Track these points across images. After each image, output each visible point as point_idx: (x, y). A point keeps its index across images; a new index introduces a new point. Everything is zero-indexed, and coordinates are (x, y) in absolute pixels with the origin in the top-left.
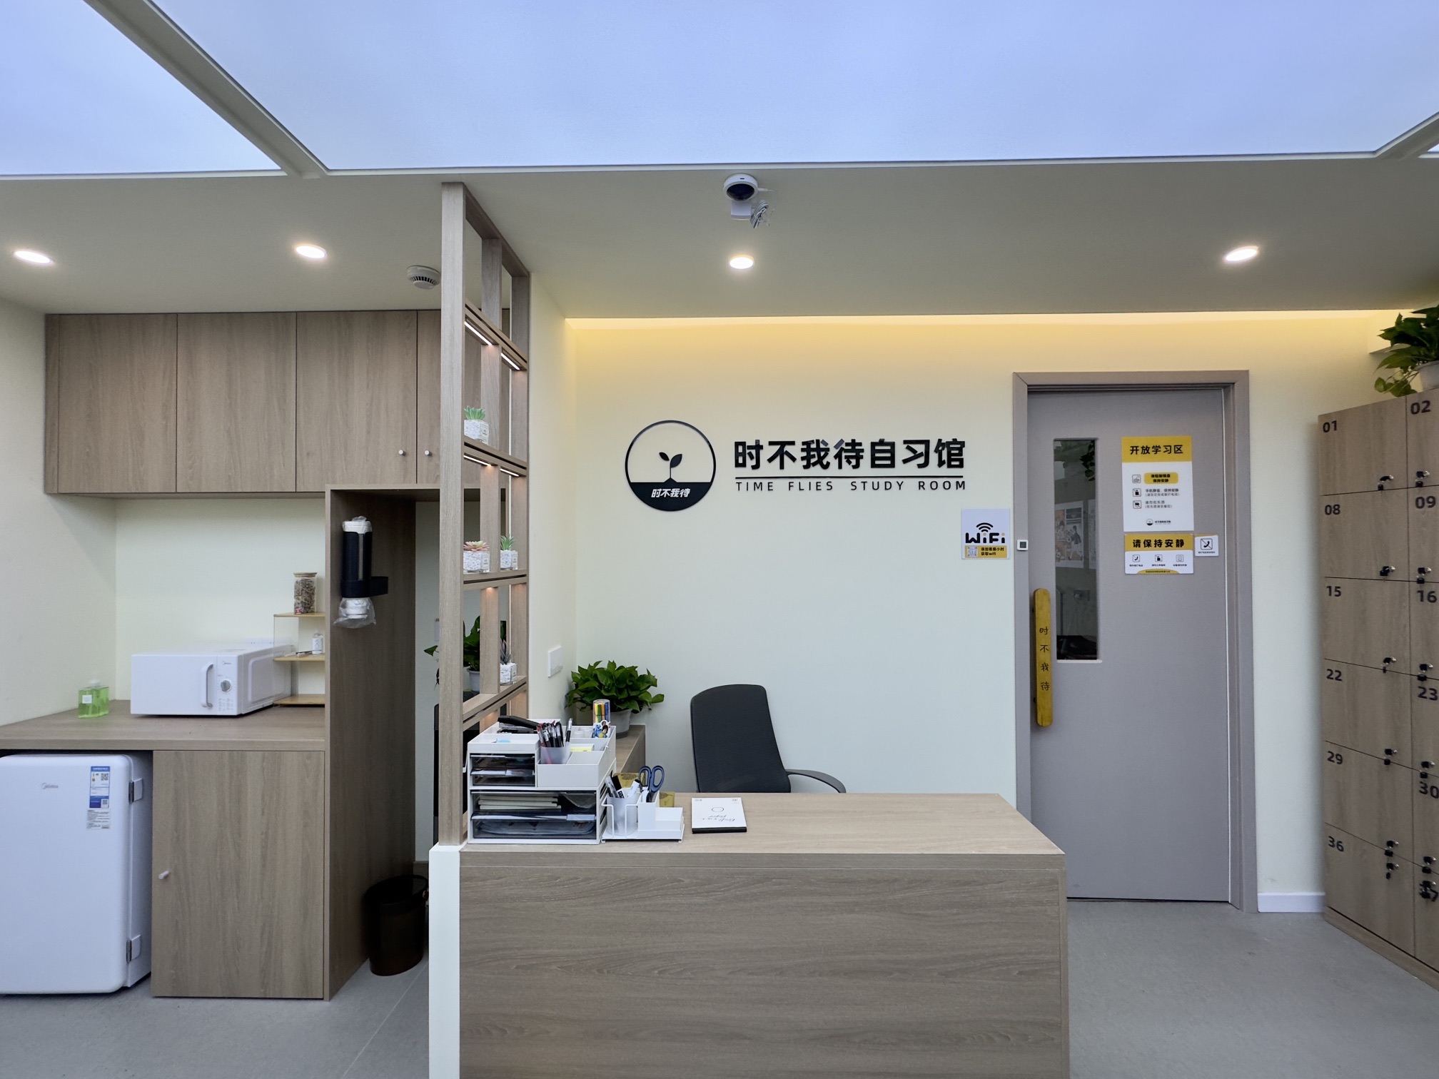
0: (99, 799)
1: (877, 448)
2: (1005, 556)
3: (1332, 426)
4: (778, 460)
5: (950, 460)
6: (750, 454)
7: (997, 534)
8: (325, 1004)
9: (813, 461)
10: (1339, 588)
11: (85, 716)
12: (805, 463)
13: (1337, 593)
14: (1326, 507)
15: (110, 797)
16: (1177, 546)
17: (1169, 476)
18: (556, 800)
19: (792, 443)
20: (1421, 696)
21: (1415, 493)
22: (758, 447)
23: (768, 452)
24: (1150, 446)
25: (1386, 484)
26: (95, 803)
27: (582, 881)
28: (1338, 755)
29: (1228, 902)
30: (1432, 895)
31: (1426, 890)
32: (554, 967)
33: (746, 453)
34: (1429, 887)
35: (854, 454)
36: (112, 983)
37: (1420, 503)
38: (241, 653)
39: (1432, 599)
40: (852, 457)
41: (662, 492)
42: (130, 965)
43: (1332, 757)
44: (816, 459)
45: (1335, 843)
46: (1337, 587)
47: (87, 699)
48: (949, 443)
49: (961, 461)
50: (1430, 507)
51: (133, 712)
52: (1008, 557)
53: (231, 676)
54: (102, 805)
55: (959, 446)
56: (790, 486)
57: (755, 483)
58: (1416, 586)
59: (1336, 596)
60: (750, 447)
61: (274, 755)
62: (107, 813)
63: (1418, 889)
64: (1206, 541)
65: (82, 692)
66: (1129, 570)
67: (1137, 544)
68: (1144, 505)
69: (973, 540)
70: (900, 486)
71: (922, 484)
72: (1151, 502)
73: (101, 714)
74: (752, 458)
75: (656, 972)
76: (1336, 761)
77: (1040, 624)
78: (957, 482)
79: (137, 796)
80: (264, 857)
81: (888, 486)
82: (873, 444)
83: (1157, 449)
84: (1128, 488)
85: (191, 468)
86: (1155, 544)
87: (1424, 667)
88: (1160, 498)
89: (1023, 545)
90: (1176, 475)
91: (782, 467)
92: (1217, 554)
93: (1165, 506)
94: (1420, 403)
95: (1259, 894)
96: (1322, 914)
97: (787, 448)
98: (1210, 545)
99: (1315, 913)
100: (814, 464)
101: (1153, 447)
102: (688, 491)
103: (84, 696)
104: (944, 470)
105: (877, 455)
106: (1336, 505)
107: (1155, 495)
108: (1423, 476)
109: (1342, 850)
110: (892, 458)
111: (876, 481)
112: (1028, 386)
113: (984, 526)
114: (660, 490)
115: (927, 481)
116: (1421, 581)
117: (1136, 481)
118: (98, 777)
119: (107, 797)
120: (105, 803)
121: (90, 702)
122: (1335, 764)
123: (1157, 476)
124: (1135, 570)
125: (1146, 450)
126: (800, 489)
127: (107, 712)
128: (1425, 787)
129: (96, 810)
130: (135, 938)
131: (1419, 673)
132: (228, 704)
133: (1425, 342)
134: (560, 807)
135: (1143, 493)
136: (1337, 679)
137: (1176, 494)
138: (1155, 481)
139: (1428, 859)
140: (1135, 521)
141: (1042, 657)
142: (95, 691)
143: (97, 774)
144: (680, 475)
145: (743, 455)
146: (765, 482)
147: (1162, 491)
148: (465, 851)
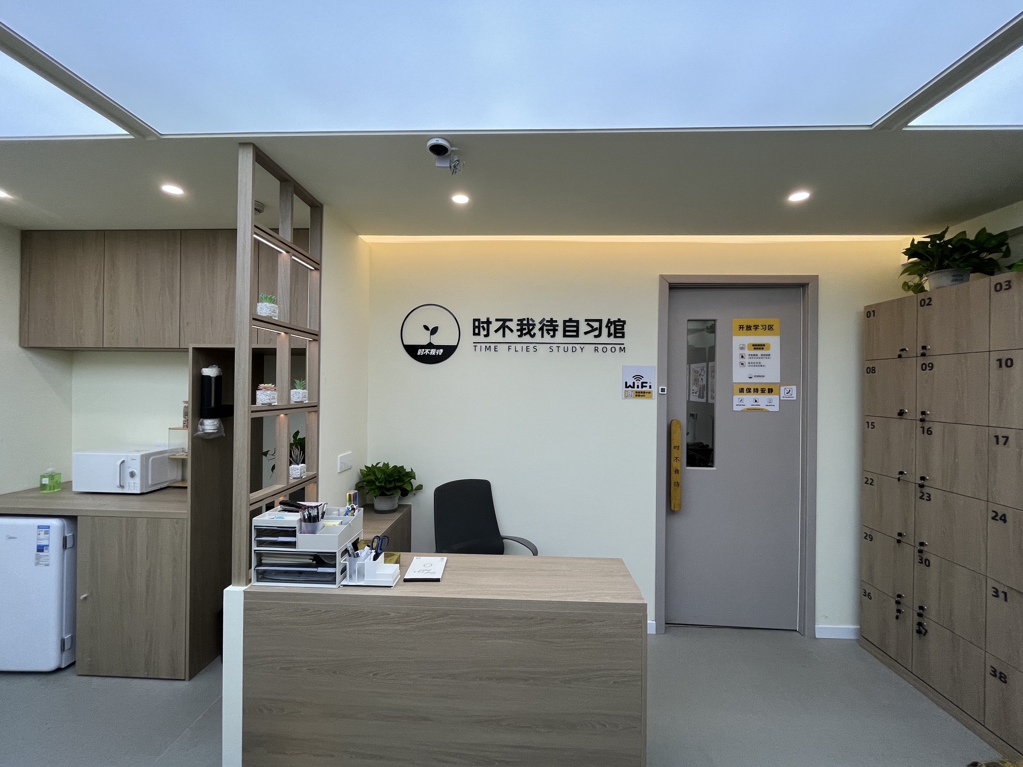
0: (43, 546)
1: (567, 324)
2: (651, 397)
3: (872, 314)
4: (502, 330)
5: (615, 332)
6: (483, 327)
7: (647, 383)
8: (186, 683)
9: (524, 332)
10: (874, 423)
11: (45, 492)
12: (519, 333)
13: (873, 427)
14: (867, 369)
15: (50, 546)
16: (769, 392)
17: (764, 345)
18: (312, 558)
19: (511, 320)
20: (921, 498)
21: (921, 360)
22: (488, 322)
23: (495, 325)
24: (752, 325)
25: (904, 354)
26: (40, 549)
27: (324, 612)
28: (870, 535)
29: (796, 630)
30: (923, 631)
31: (919, 628)
32: (305, 669)
33: (480, 326)
34: (922, 626)
35: (552, 328)
36: (51, 665)
37: (924, 367)
38: (144, 453)
39: (929, 432)
40: (551, 330)
41: (425, 351)
42: (64, 655)
43: (866, 536)
44: (526, 331)
45: (867, 594)
46: (872, 423)
47: (46, 481)
48: (615, 322)
49: (623, 333)
50: (930, 370)
51: (74, 490)
52: (653, 398)
53: (136, 468)
54: (44, 551)
55: (622, 323)
56: (509, 349)
57: (486, 346)
58: (919, 423)
59: (872, 428)
60: (483, 322)
61: (154, 521)
62: (48, 556)
63: (916, 627)
64: (788, 390)
65: (43, 476)
66: (736, 408)
67: (742, 391)
68: (747, 364)
69: (630, 386)
70: (582, 349)
71: (597, 348)
72: (752, 363)
73: (56, 490)
74: (484, 329)
75: (371, 674)
76: (869, 539)
77: (674, 443)
78: (620, 348)
79: (69, 545)
80: (148, 587)
81: (574, 349)
82: (565, 322)
83: (756, 327)
84: (736, 353)
85: (113, 331)
86: (754, 391)
87: (923, 478)
88: (758, 360)
89: (663, 390)
90: (769, 345)
91: (504, 336)
92: (795, 398)
93: (761, 366)
94: (926, 299)
95: (816, 626)
96: (857, 640)
97: (508, 323)
98: (791, 392)
99: (855, 640)
100: (525, 334)
101: (754, 326)
102: (442, 351)
103: (44, 479)
104: (612, 340)
105: (567, 329)
106: (873, 367)
107: (755, 358)
108: (926, 349)
109: (871, 599)
110: (577, 331)
111: (566, 346)
112: (669, 284)
113: (638, 377)
114: (423, 350)
115: (600, 347)
116: (922, 420)
117: (742, 348)
118: (42, 532)
119: (48, 546)
120: (47, 549)
121: (47, 483)
122: (868, 541)
123: (756, 345)
124: (740, 408)
125: (749, 328)
126: (516, 351)
127: (60, 489)
128: (921, 560)
129: (41, 554)
130: (67, 637)
131: (920, 483)
132: (134, 486)
133: (930, 258)
134: (315, 562)
135: (747, 357)
136: (871, 484)
137: (769, 358)
138: (755, 349)
139: (921, 608)
140: (740, 375)
141: (675, 465)
142: (51, 476)
143: (42, 531)
144: (437, 340)
145: (479, 327)
146: (493, 346)
147: (759, 356)
148: (247, 590)
